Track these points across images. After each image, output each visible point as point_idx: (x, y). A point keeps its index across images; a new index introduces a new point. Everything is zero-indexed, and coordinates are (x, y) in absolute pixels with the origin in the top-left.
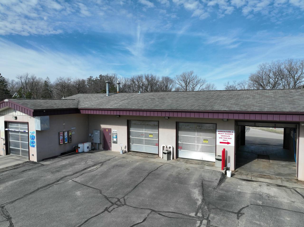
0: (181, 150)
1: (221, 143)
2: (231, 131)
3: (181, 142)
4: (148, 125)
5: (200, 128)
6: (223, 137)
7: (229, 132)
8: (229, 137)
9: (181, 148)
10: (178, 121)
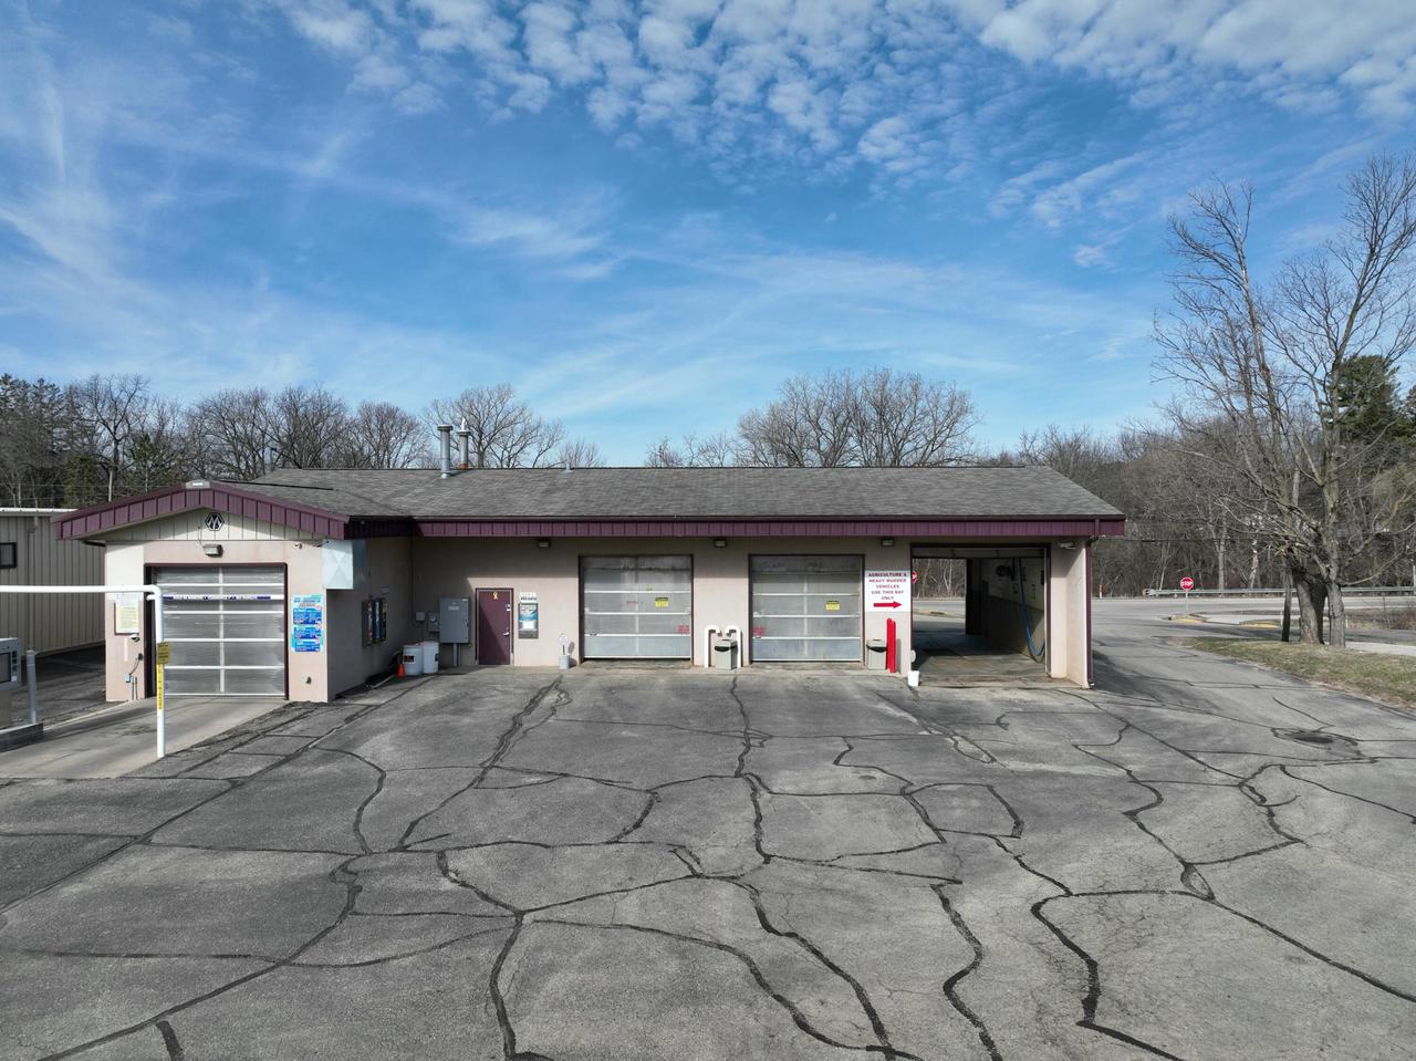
0: (763, 637)
1: (876, 605)
2: (902, 572)
3: (760, 613)
4: (650, 569)
5: (816, 569)
6: (881, 590)
7: (897, 575)
8: (898, 590)
9: (762, 633)
10: (754, 553)
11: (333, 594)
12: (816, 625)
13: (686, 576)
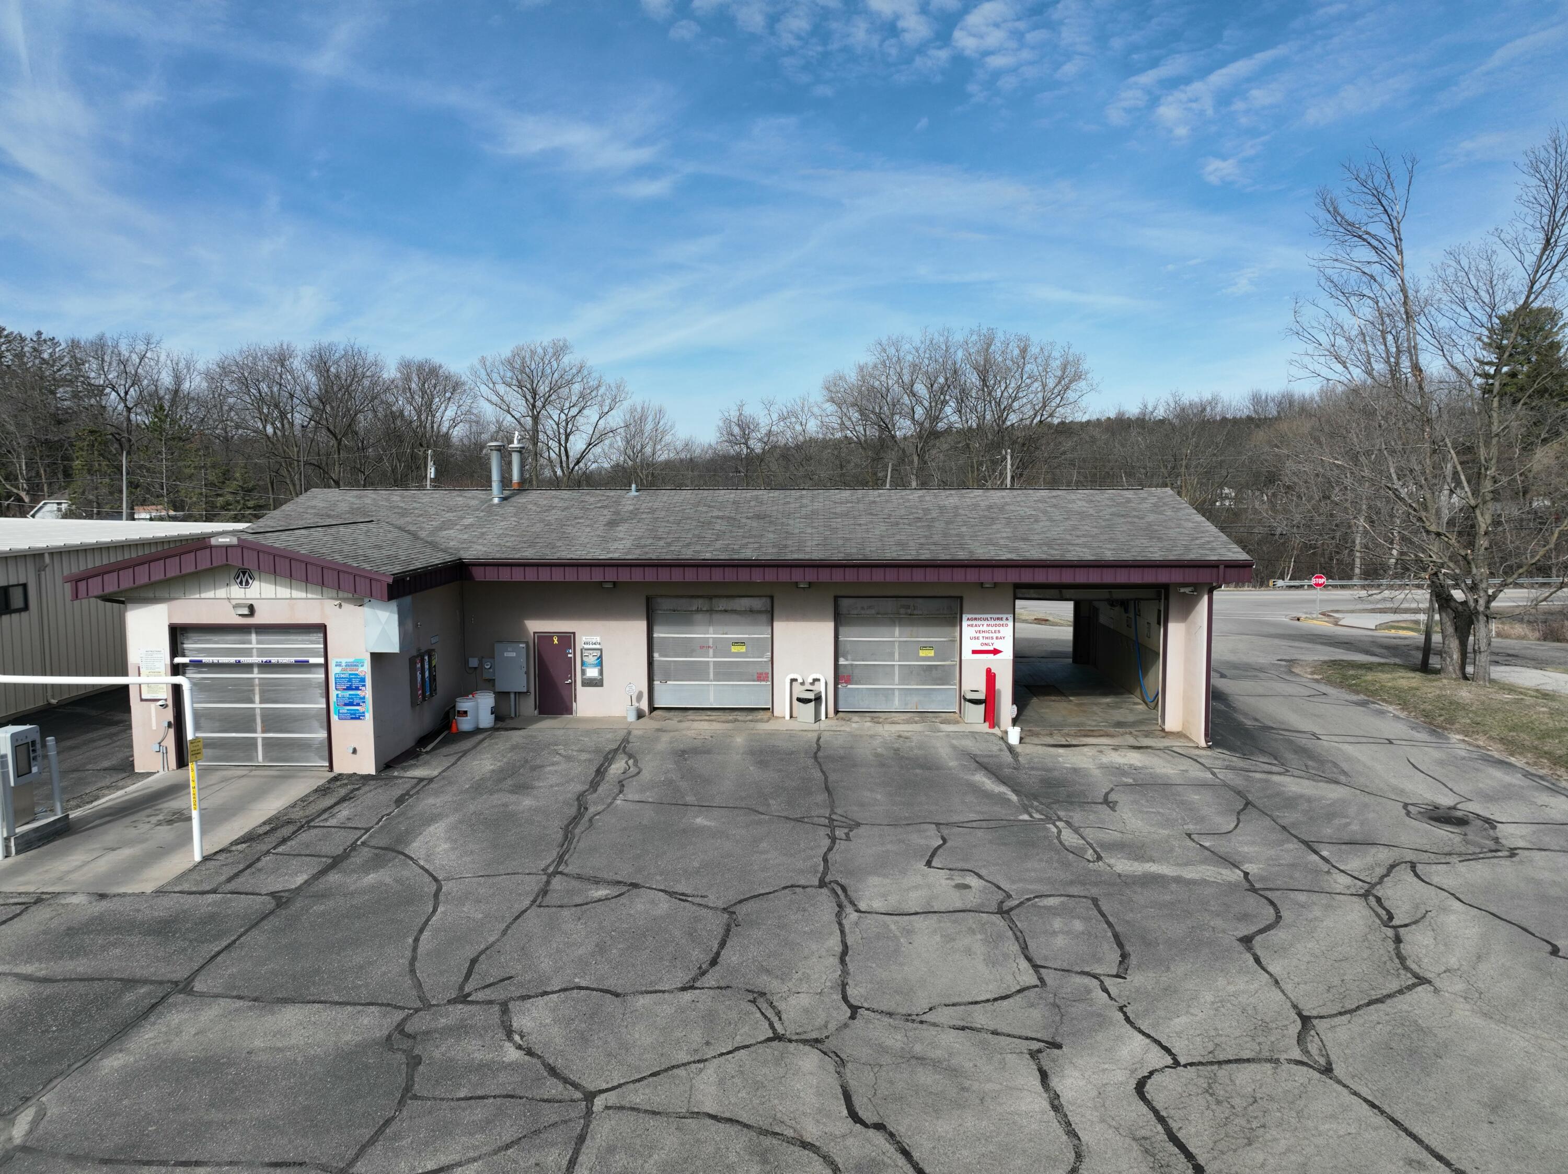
0: (849, 686)
1: (974, 652)
2: (1004, 616)
3: (847, 660)
4: (726, 611)
5: (909, 611)
6: (981, 635)
7: (998, 619)
8: (999, 635)
9: (848, 681)
10: (839, 594)
11: (377, 659)
12: (908, 673)
13: (764, 618)
